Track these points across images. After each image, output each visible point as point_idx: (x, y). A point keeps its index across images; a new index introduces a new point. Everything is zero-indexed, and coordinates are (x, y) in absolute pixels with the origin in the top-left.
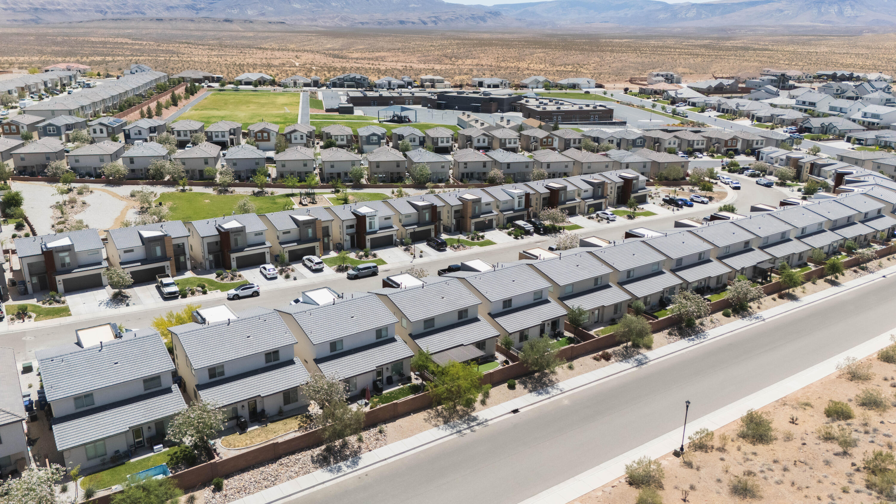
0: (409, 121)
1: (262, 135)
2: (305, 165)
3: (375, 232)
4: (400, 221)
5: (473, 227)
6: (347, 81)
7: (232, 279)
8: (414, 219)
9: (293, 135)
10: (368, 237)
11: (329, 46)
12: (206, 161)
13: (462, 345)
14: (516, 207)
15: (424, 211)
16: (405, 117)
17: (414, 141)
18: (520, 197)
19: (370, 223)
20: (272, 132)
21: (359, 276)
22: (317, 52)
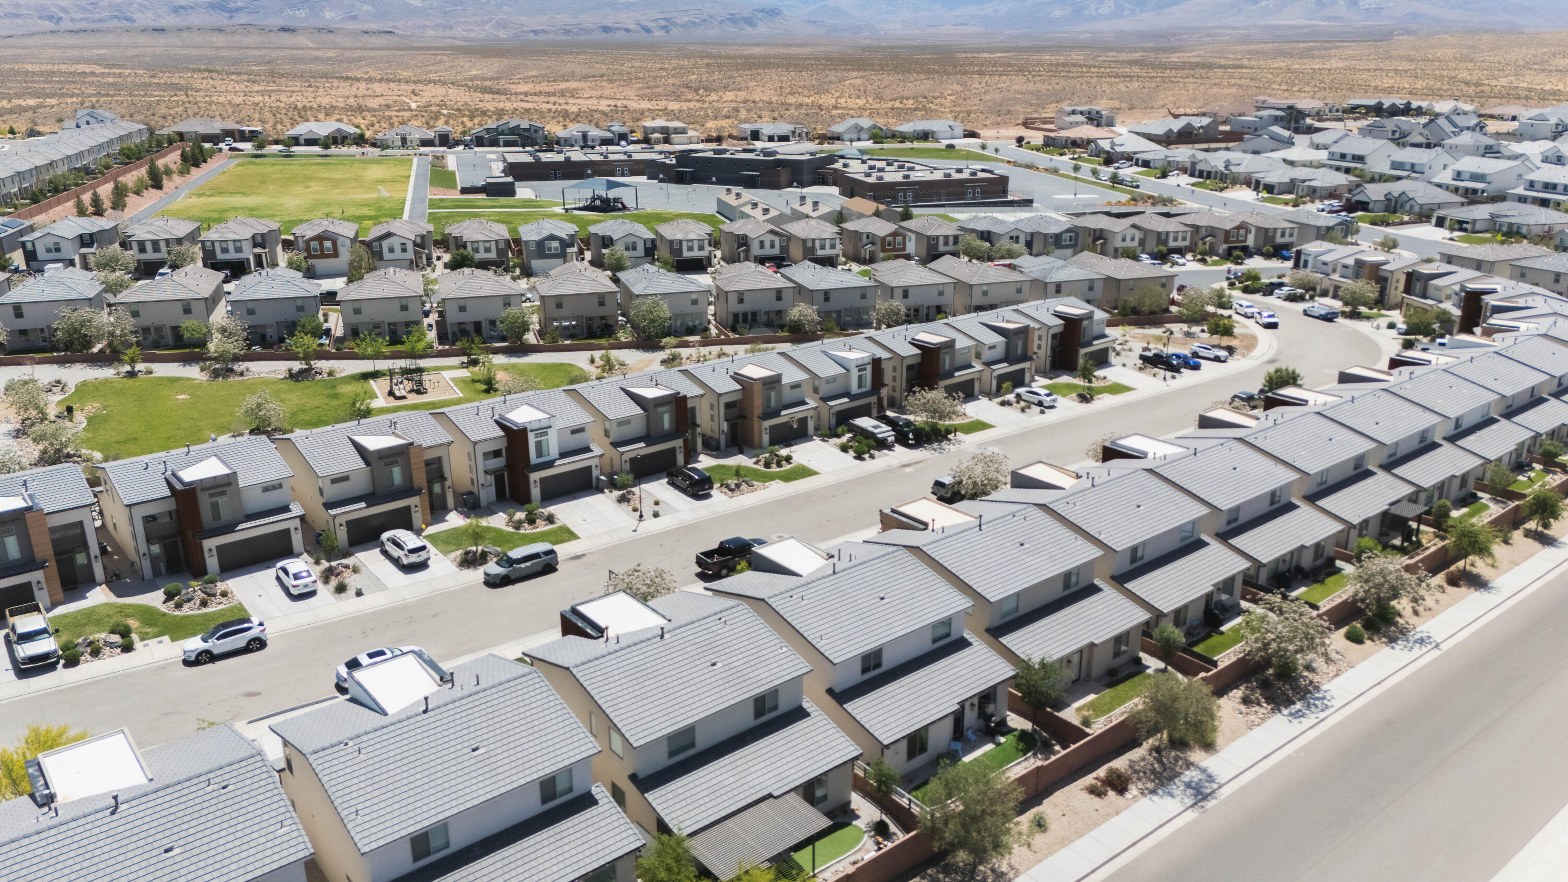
0: (624, 208)
1: (321, 245)
2: (404, 308)
3: (550, 464)
4: (607, 433)
5: (766, 438)
6: (503, 133)
7: (204, 604)
8: (638, 428)
9: (385, 244)
10: (535, 477)
11: (474, 72)
12: (187, 307)
13: (770, 796)
14: (854, 389)
15: (660, 410)
16: (616, 200)
17: (634, 248)
18: (861, 368)
19: (539, 445)
20: (341, 239)
21: (513, 577)
22: (453, 83)
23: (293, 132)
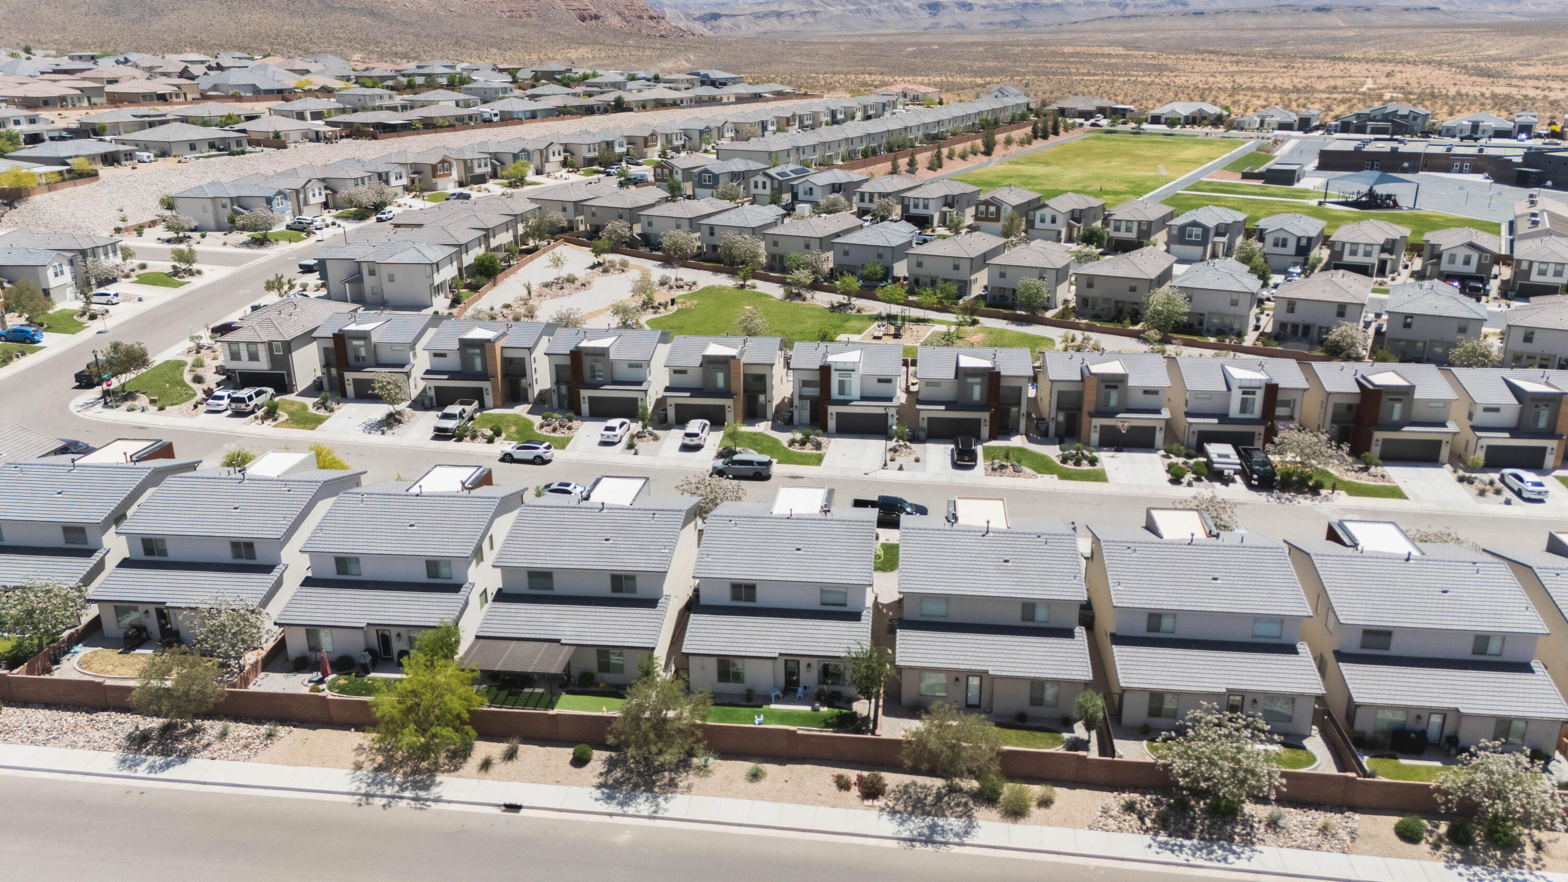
0: (1396, 205)
1: (987, 209)
2: (956, 267)
3: (846, 403)
5: (1095, 437)
6: (1374, 119)
8: (948, 392)
9: (1038, 214)
10: (834, 410)
11: (1492, 52)
13: (558, 641)
14: (1234, 410)
16: (1389, 197)
17: (1284, 245)
18: (1248, 391)
19: (842, 384)
20: (1005, 205)
22: (1450, 65)
23: (1157, 111)
